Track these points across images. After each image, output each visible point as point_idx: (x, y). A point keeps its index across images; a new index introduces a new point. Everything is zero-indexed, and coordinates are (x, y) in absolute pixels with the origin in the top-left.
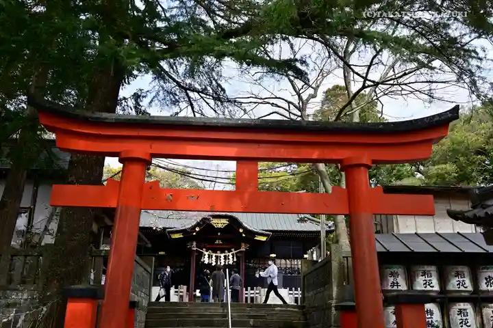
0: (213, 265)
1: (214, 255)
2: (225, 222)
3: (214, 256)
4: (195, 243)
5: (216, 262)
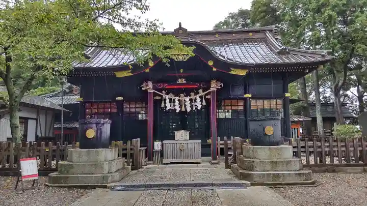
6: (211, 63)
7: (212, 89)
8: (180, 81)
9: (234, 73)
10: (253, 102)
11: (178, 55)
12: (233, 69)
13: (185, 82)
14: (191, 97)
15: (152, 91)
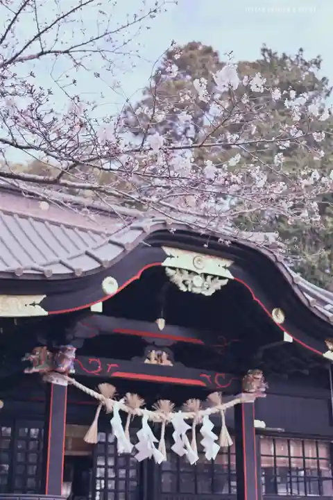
1: (146, 414)
4: (71, 356)
6: (278, 317)
7: (245, 397)
11: (190, 272)
12: (331, 345)
13: (169, 363)
15: (66, 384)
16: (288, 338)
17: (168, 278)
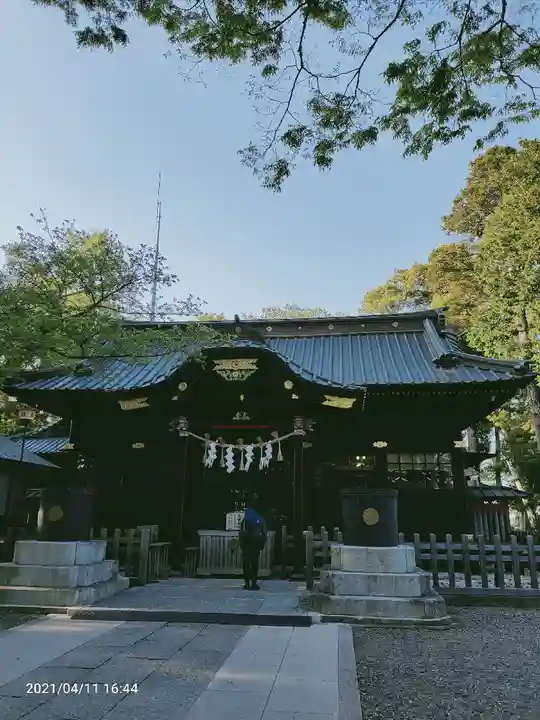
0: (229, 470)
1: (231, 447)
2: (248, 365)
3: (229, 450)
4: (183, 423)
5: (236, 463)
6: (288, 385)
7: (296, 432)
8: (237, 417)
9: (330, 404)
10: (391, 458)
12: (327, 397)
13: (248, 418)
14: (258, 445)
15: (187, 435)
16: (294, 397)
17: (219, 375)
